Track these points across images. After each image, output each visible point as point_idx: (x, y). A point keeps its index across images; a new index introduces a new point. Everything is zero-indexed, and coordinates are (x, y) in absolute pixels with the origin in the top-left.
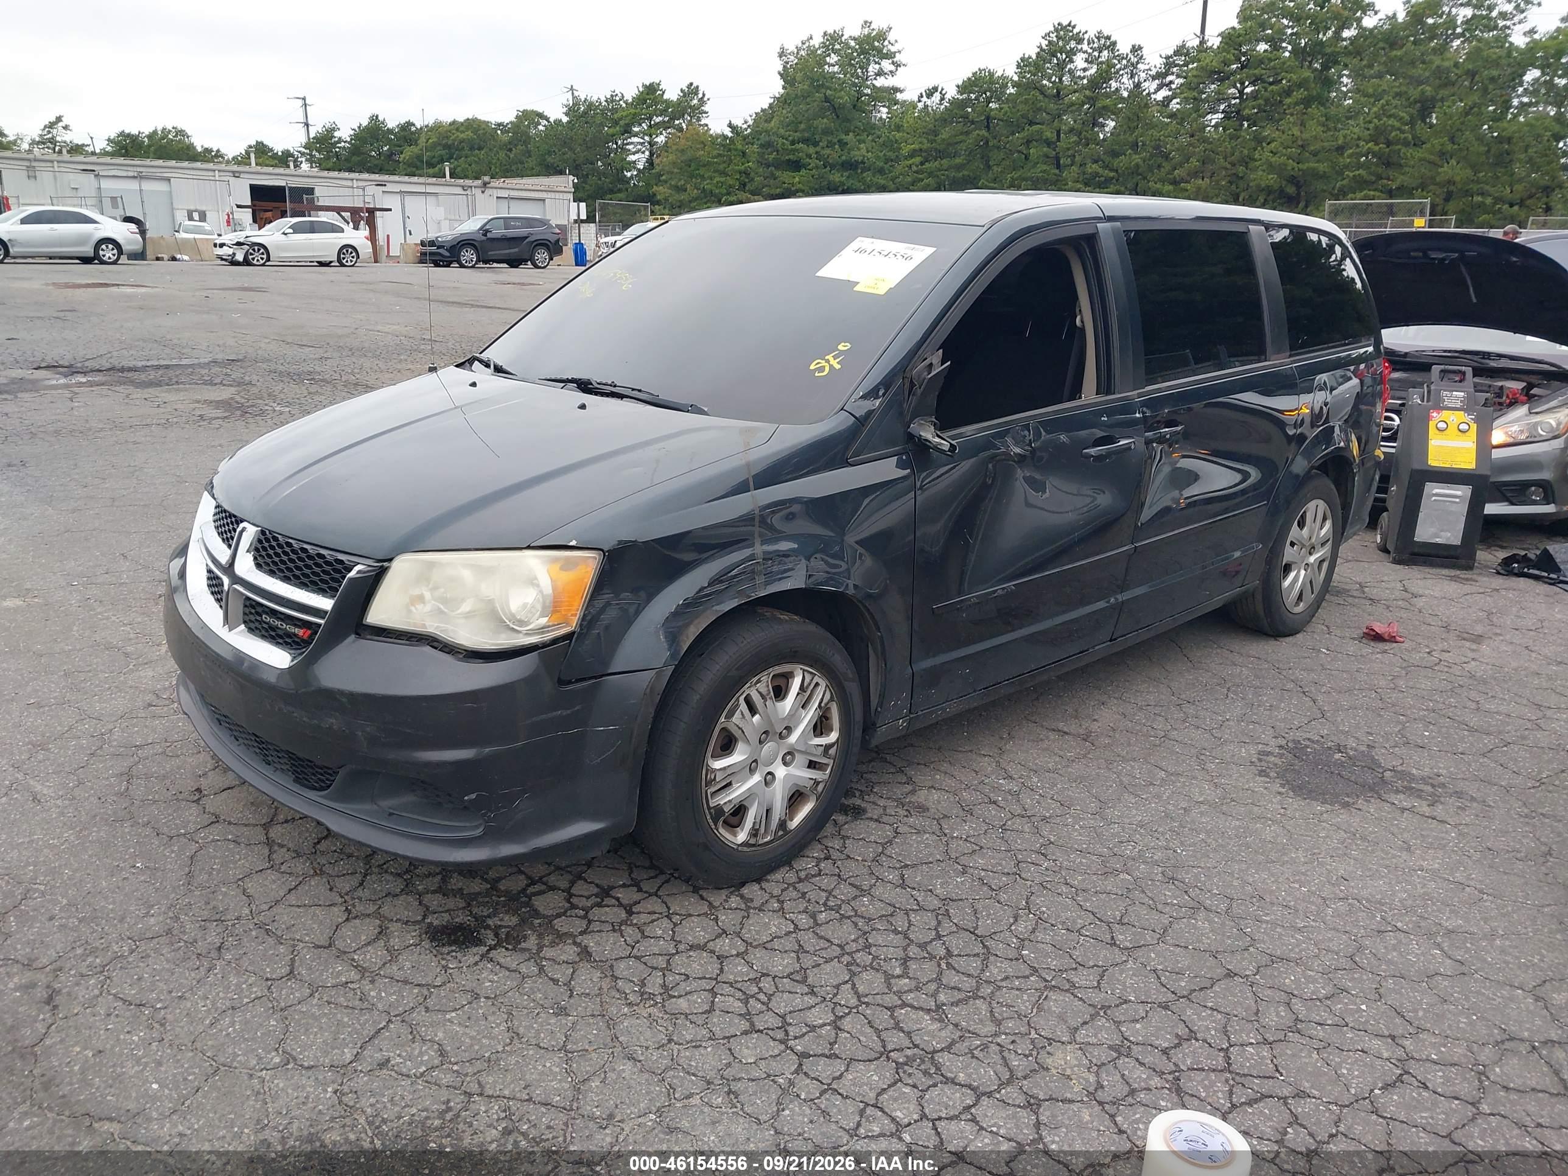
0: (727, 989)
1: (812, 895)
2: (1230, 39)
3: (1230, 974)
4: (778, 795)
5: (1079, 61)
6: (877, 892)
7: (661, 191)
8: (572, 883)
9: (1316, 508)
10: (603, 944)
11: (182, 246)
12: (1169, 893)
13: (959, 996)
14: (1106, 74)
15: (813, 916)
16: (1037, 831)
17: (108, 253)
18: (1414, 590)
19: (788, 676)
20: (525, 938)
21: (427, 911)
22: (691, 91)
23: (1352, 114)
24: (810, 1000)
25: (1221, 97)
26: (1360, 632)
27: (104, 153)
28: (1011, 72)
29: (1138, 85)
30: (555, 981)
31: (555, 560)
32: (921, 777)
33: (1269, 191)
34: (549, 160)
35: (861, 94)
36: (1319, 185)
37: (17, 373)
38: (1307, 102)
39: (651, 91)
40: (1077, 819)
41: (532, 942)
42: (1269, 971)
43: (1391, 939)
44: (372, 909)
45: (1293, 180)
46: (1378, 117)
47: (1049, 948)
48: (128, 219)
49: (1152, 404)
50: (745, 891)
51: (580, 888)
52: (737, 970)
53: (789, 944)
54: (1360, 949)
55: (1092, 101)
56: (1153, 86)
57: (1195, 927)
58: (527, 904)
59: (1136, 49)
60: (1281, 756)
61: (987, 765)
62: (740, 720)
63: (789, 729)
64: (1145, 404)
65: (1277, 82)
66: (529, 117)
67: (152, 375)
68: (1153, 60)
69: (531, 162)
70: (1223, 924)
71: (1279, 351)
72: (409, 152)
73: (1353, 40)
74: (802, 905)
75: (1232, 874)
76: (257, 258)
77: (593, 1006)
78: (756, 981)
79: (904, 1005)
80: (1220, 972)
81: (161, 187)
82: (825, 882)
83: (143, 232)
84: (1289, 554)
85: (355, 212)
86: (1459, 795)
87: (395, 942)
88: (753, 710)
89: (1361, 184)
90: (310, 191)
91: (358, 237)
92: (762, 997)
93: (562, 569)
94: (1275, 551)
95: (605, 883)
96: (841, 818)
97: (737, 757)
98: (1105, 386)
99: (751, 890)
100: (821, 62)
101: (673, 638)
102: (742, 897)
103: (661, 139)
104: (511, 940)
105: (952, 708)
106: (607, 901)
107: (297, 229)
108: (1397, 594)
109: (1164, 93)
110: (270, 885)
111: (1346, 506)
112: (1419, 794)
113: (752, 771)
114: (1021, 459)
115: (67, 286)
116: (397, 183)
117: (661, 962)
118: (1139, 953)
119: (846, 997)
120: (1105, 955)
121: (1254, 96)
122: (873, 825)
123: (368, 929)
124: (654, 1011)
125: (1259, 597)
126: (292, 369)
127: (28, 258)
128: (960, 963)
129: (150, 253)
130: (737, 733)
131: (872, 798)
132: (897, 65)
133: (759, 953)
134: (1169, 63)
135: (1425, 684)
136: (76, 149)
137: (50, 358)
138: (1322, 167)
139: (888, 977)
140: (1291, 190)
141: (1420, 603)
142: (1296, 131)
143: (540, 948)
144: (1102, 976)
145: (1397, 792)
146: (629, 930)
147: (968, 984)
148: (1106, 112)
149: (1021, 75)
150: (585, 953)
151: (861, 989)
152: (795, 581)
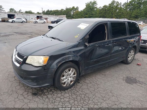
0: (61, 102)
1: (72, 92)
2: (130, 2)
3: (115, 104)
4: (69, 81)
5: (115, 4)
6: (79, 92)
7: (74, 17)
8: (48, 89)
9: (132, 51)
10: (49, 96)
11: (30, 21)
12: (110, 94)
13: (85, 105)
14: (118, 5)
15: (72, 94)
16: (98, 86)
17: (23, 22)
18: (143, 59)
19: (70, 69)
20: (42, 95)
21: (33, 91)
22: (77, 7)
23: (142, 9)
24: (69, 104)
25: (129, 8)
26: (136, 64)
27: (25, 13)
28: (108, 5)
29: (121, 6)
30: (43, 100)
31: (44, 57)
32: (87, 79)
33: (134, 17)
34: (64, 14)
35: (93, 7)
36: (139, 16)
37: (12, 33)
38: (138, 8)
39: (74, 7)
40: (102, 84)
41: (42, 96)
42: (120, 104)
43: (134, 101)
44: (28, 90)
45: (136, 16)
46: (145, 9)
47: (96, 100)
48: (25, 19)
49: (113, 41)
50: (65, 91)
51: (49, 90)
52: (62, 100)
53: (69, 97)
54: (131, 102)
55: (116, 8)
56: (122, 6)
57: (112, 98)
58: (43, 91)
59: (121, 3)
60: (126, 78)
61: (94, 78)
62: (65, 73)
63: (70, 74)
64: (112, 41)
65: (135, 6)
66: (62, 10)
67: (24, 34)
68: (122, 4)
69: (62, 14)
70: (116, 98)
71: (128, 35)
72: (51, 13)
73: (143, 2)
74: (71, 93)
75: (118, 92)
76: (36, 23)
77: (47, 103)
78: (64, 102)
79: (79, 105)
80: (114, 104)
81: (29, 16)
82: (74, 90)
83: (27, 20)
84: (129, 56)
85: (45, 18)
86: (145, 84)
87: (29, 94)
88: (66, 72)
89: (143, 16)
90: (42, 16)
91: (45, 21)
92: (64, 103)
93: (45, 58)
94: (127, 56)
95: (51, 89)
96: (77, 83)
97: (64, 77)
98: (108, 39)
99: (66, 91)
100: (90, 4)
101: (57, 65)
102: (65, 92)
103: (74, 12)
104: (40, 95)
105: (90, 72)
106: (51, 91)
107: (40, 20)
108: (141, 60)
109: (123, 7)
110: (19, 87)
111: (136, 51)
112: (140, 83)
113: (66, 79)
114: (98, 47)
115: (19, 25)
116: (50, 16)
117: (55, 99)
118: (106, 101)
119: (73, 104)
120: (102, 101)
121: (133, 7)
122: (80, 84)
123: (26, 93)
124: (53, 104)
125: (125, 60)
126: (37, 33)
127: (16, 22)
128: (86, 101)
129: (27, 22)
130: (64, 75)
131: (81, 81)
132: (97, 5)
133: (65, 98)
134: (124, 4)
135: (143, 70)
136: (22, 13)
137: (16, 32)
138: (139, 15)
139: (78, 102)
140: (136, 17)
141: (144, 61)
142: (137, 11)
143: (43, 96)
144: (101, 103)
145: (138, 83)
146: (52, 95)
147: (87, 103)
148: (118, 9)
149: (109, 5)
150: (47, 97)
151: (75, 103)
152: (71, 59)
